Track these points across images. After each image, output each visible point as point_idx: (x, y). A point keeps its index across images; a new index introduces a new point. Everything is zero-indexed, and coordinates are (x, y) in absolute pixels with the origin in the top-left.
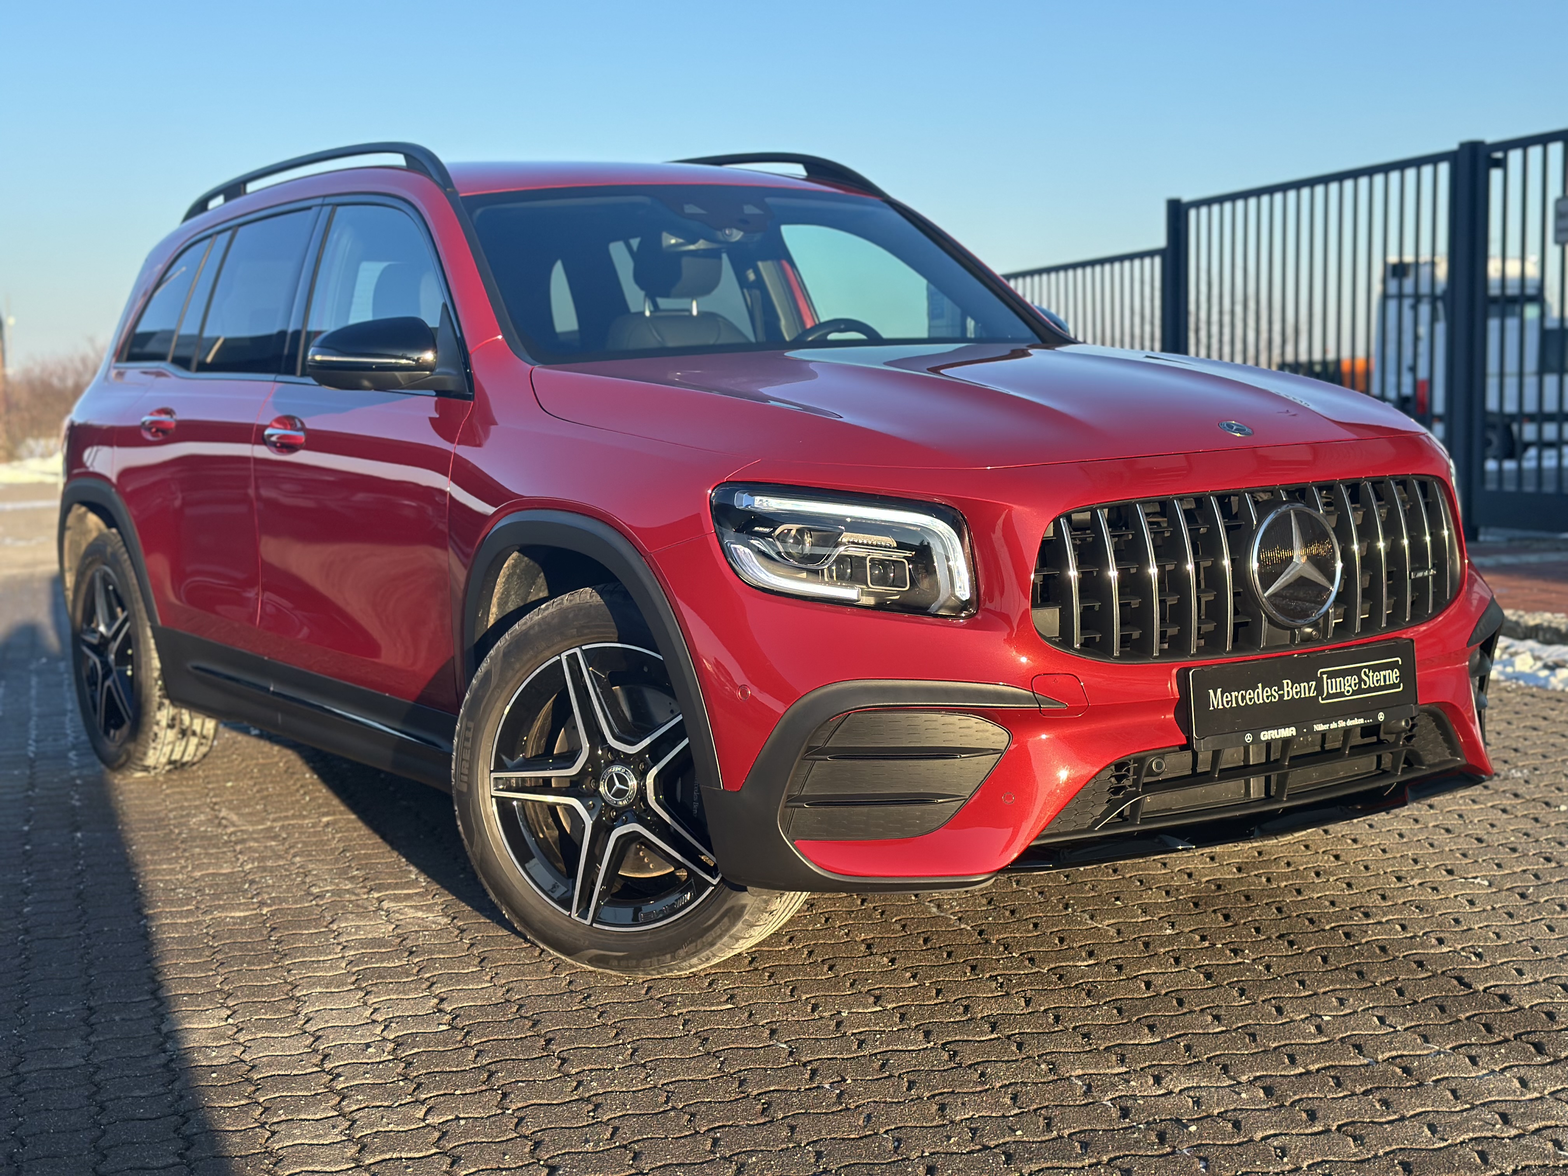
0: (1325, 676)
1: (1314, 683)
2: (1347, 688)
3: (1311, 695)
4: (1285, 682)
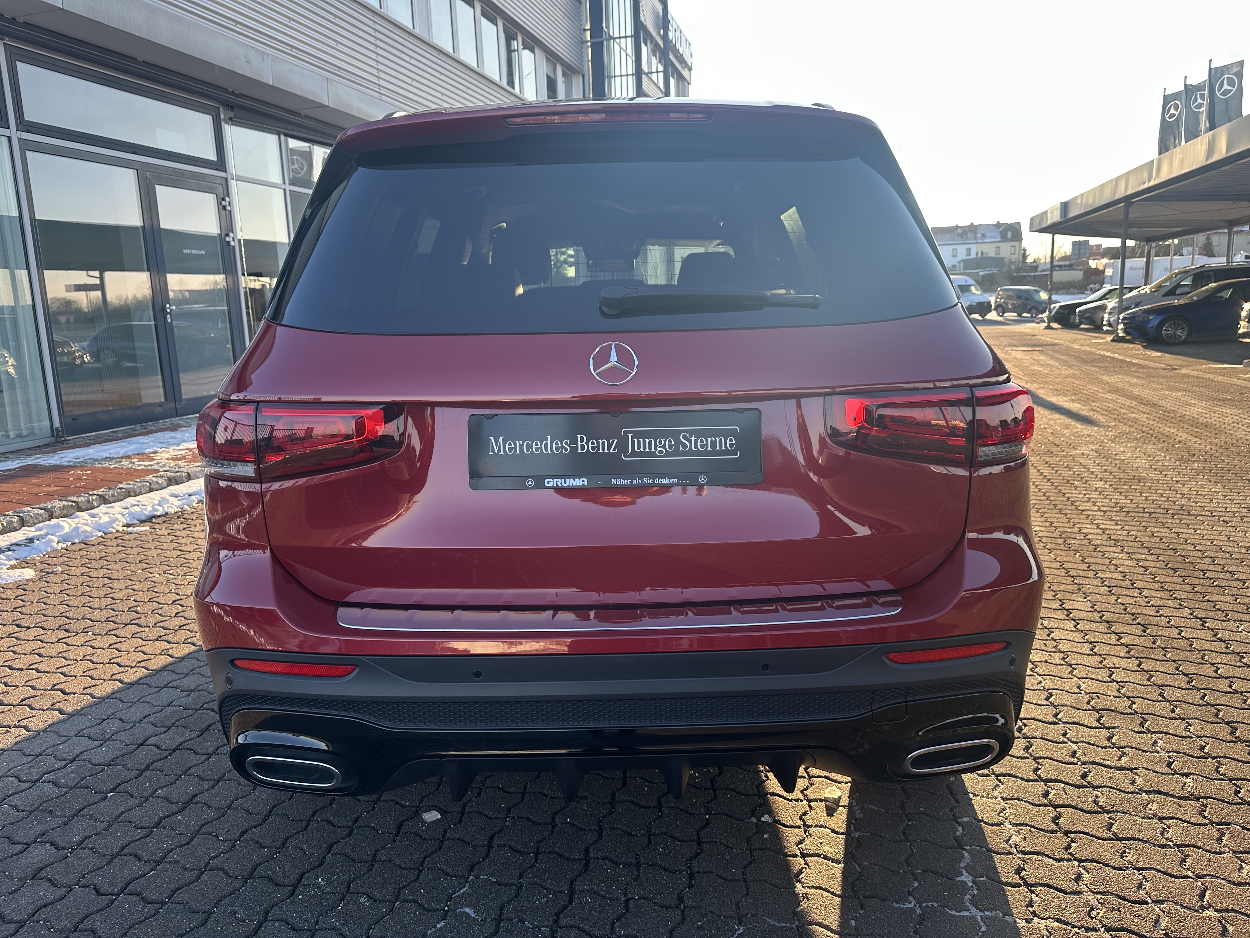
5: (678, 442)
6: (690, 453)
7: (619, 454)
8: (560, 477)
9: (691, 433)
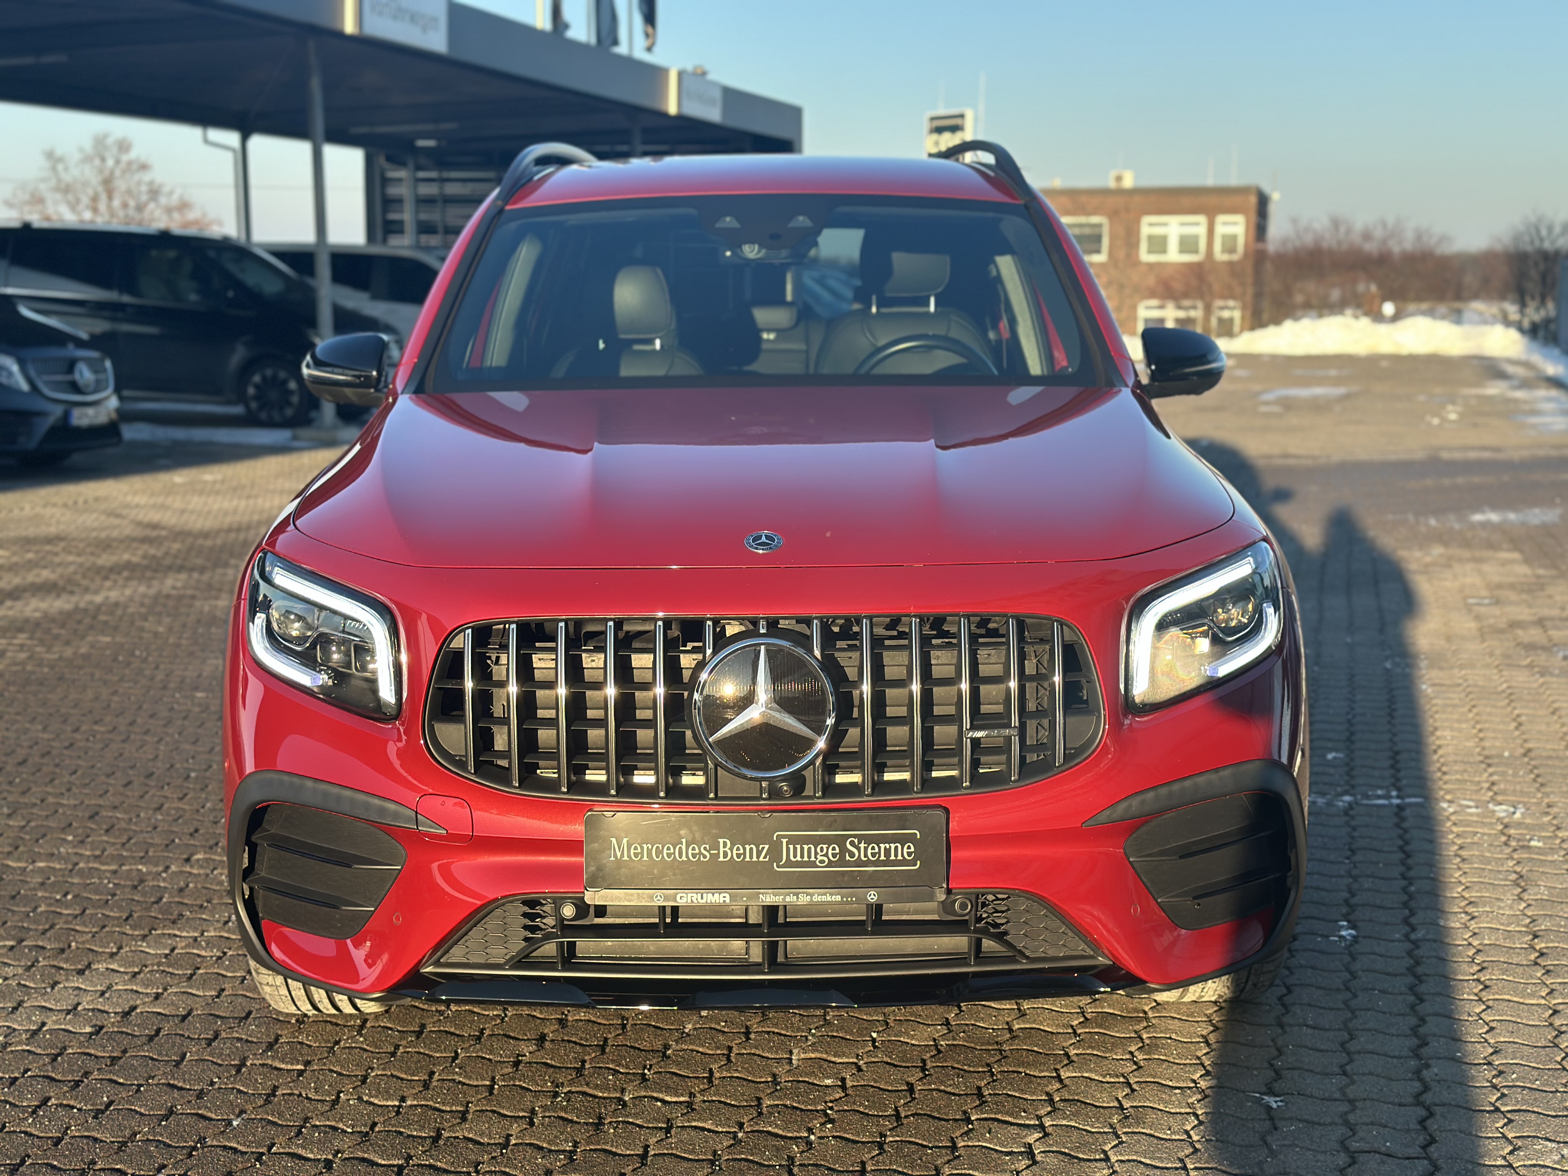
0: (785, 841)
1: (767, 847)
2: (820, 858)
3: (761, 859)
4: (721, 841)
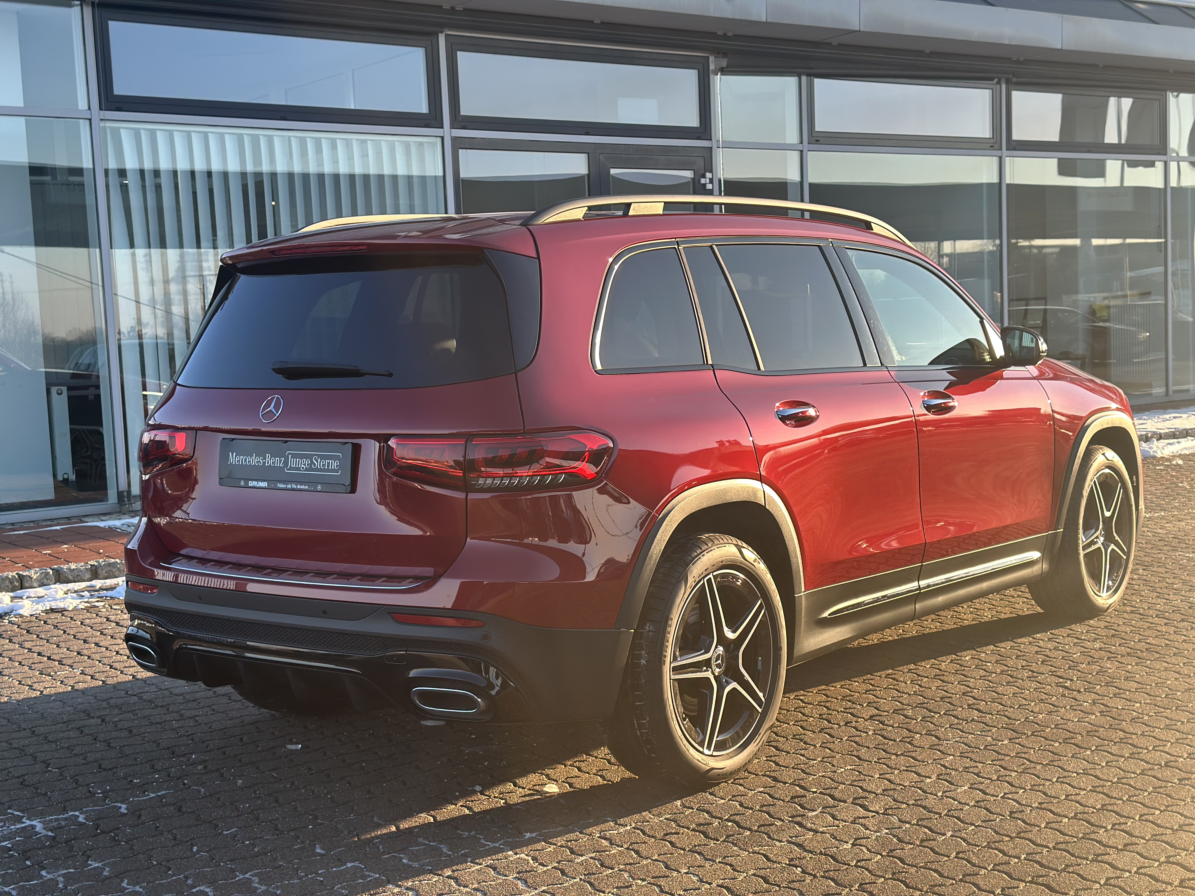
5: (312, 462)
6: (317, 470)
7: (283, 468)
8: (256, 480)
9: (319, 456)
